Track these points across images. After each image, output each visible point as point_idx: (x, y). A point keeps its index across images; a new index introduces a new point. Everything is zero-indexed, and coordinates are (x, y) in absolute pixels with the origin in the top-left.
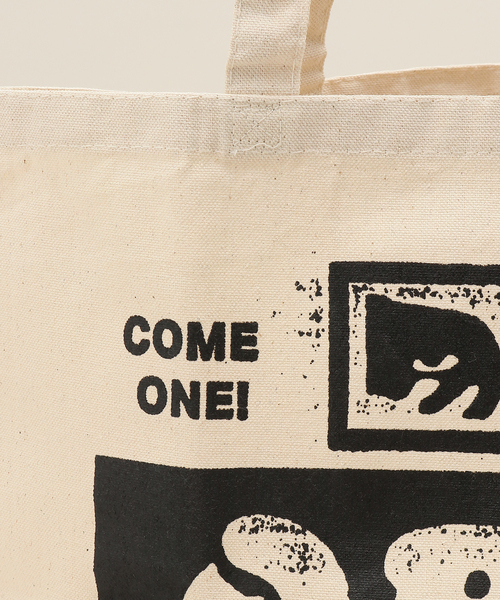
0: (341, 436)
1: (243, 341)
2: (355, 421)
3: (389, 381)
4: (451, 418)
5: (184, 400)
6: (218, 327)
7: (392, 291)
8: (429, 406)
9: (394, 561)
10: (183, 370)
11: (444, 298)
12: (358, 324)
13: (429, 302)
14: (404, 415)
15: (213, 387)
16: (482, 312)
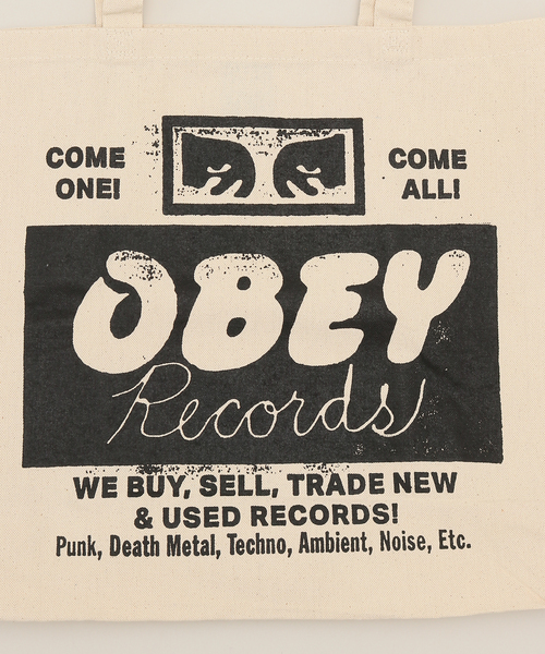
0: (170, 207)
1: (117, 157)
2: (177, 199)
3: (195, 178)
4: (228, 197)
5: (84, 188)
6: (103, 150)
7: (195, 131)
8: (216, 191)
9: (199, 274)
10: (85, 173)
11: (223, 134)
12: (178, 149)
13: (215, 136)
14: (203, 196)
15: (100, 181)
16: (243, 141)
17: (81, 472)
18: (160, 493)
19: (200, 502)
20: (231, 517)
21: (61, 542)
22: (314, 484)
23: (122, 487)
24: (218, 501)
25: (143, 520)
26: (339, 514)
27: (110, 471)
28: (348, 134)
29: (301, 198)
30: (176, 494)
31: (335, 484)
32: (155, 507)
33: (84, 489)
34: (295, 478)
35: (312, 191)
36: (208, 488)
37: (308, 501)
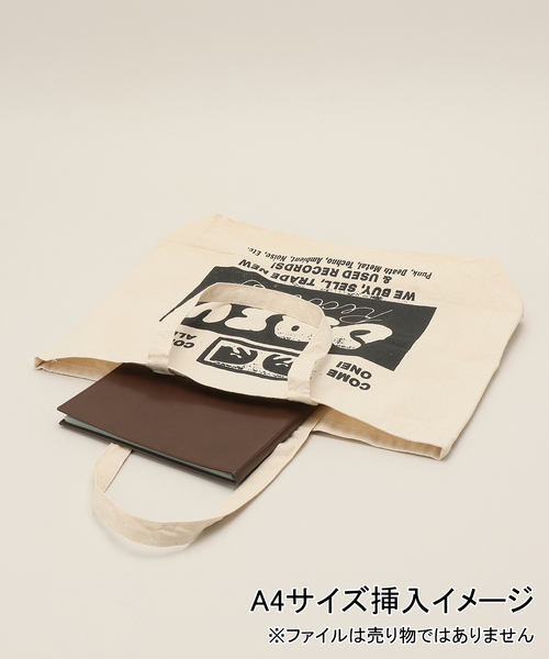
16: (263, 370)
17: (410, 302)
18: (376, 289)
19: (359, 282)
20: (347, 274)
21: (428, 277)
22: (303, 281)
23: (393, 294)
24: (350, 281)
25: (387, 280)
26: (298, 269)
27: (396, 301)
29: (247, 349)
30: (368, 287)
31: (293, 279)
32: (380, 284)
33: (411, 296)
34: (311, 284)
35: (240, 349)
36: (353, 287)
37: (309, 275)
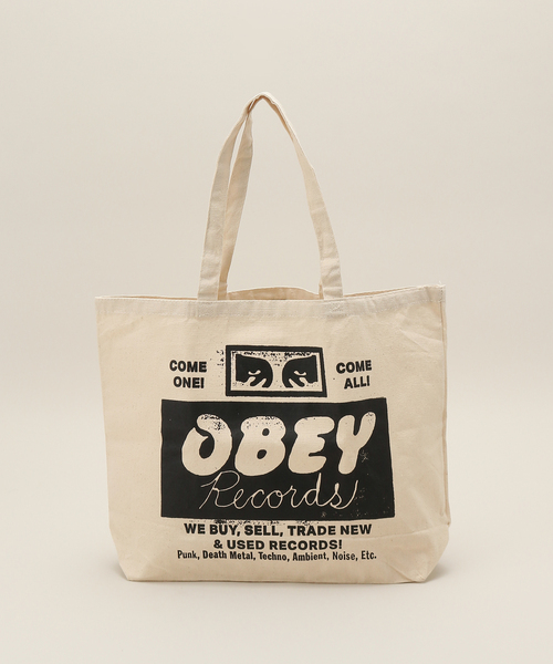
0: (229, 392)
1: (202, 367)
2: (233, 388)
3: (242, 377)
4: (259, 387)
5: (187, 383)
6: (196, 363)
7: (243, 353)
8: (253, 384)
9: (244, 427)
10: (186, 375)
11: (257, 355)
12: (233, 361)
13: (253, 356)
14: (246, 386)
15: (194, 379)
16: (267, 359)
17: (188, 521)
18: (225, 533)
19: (244, 537)
20: (260, 545)
21: (180, 553)
22: (301, 531)
23: (207, 529)
24: (254, 537)
25: (217, 544)
26: (313, 545)
27: (201, 521)
28: (317, 355)
29: (296, 388)
30: (233, 534)
31: (311, 530)
32: (223, 539)
33: (189, 529)
34: (291, 528)
35: (302, 385)
36: (248, 531)
37: (297, 538)
